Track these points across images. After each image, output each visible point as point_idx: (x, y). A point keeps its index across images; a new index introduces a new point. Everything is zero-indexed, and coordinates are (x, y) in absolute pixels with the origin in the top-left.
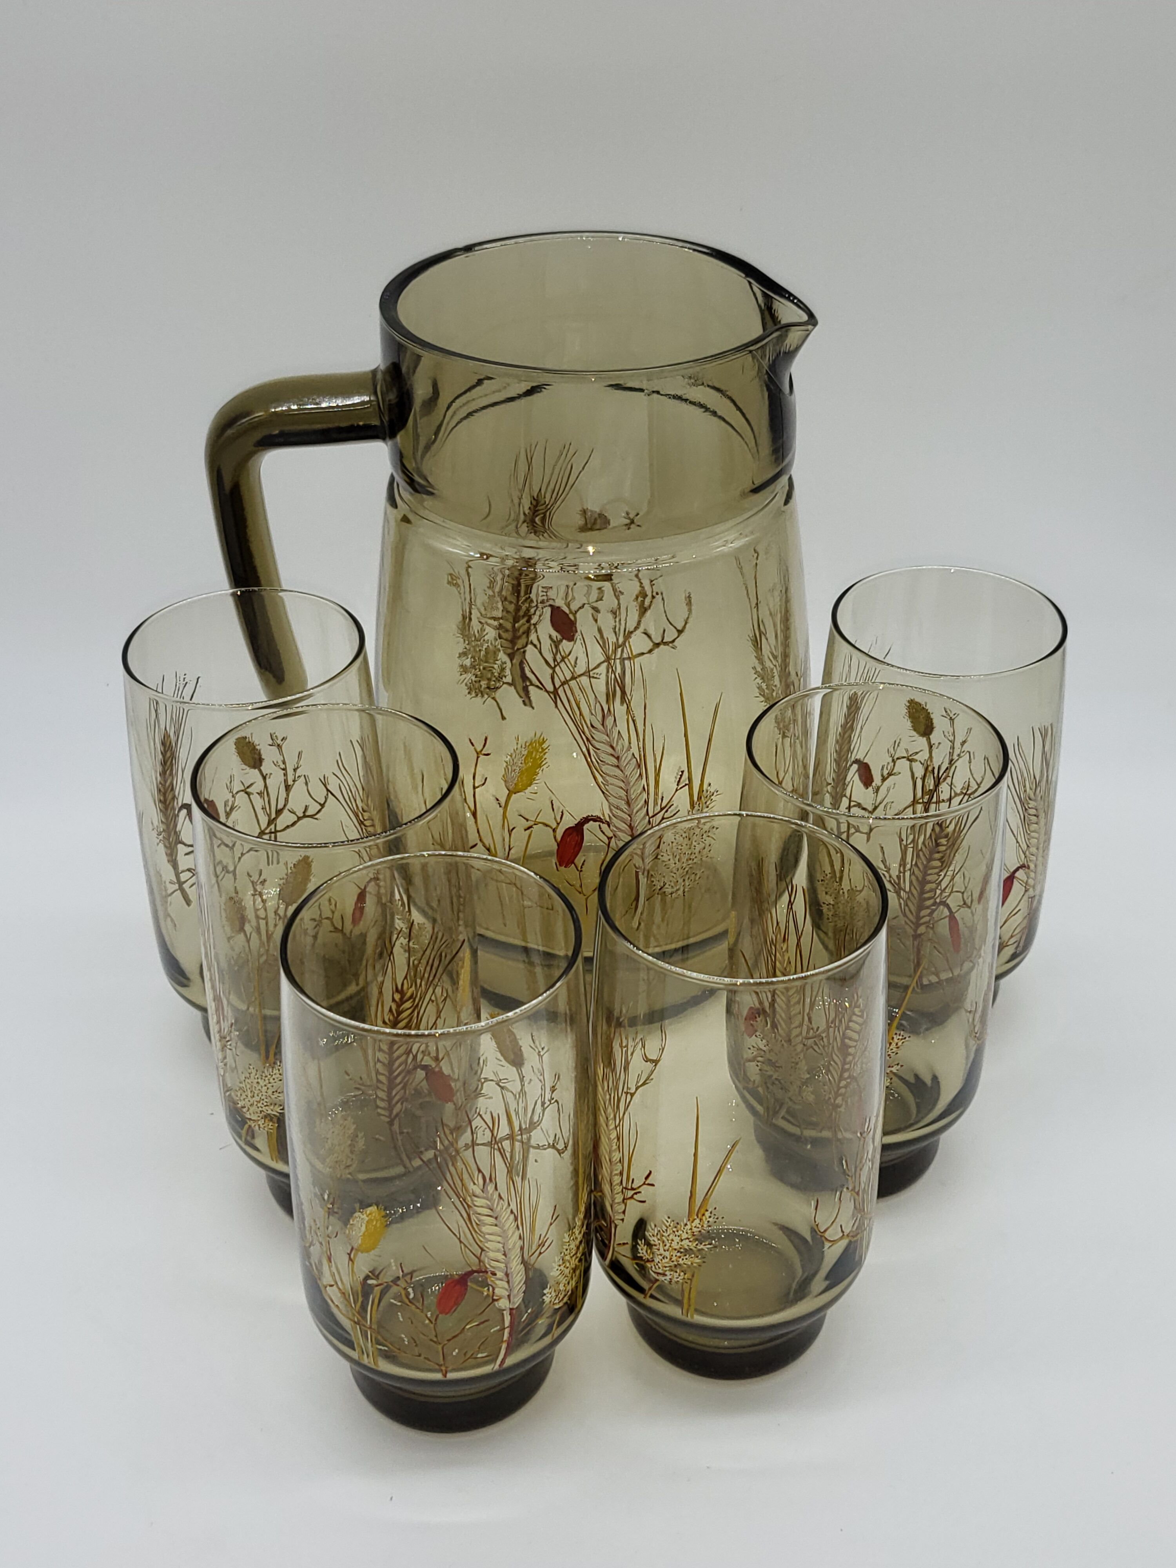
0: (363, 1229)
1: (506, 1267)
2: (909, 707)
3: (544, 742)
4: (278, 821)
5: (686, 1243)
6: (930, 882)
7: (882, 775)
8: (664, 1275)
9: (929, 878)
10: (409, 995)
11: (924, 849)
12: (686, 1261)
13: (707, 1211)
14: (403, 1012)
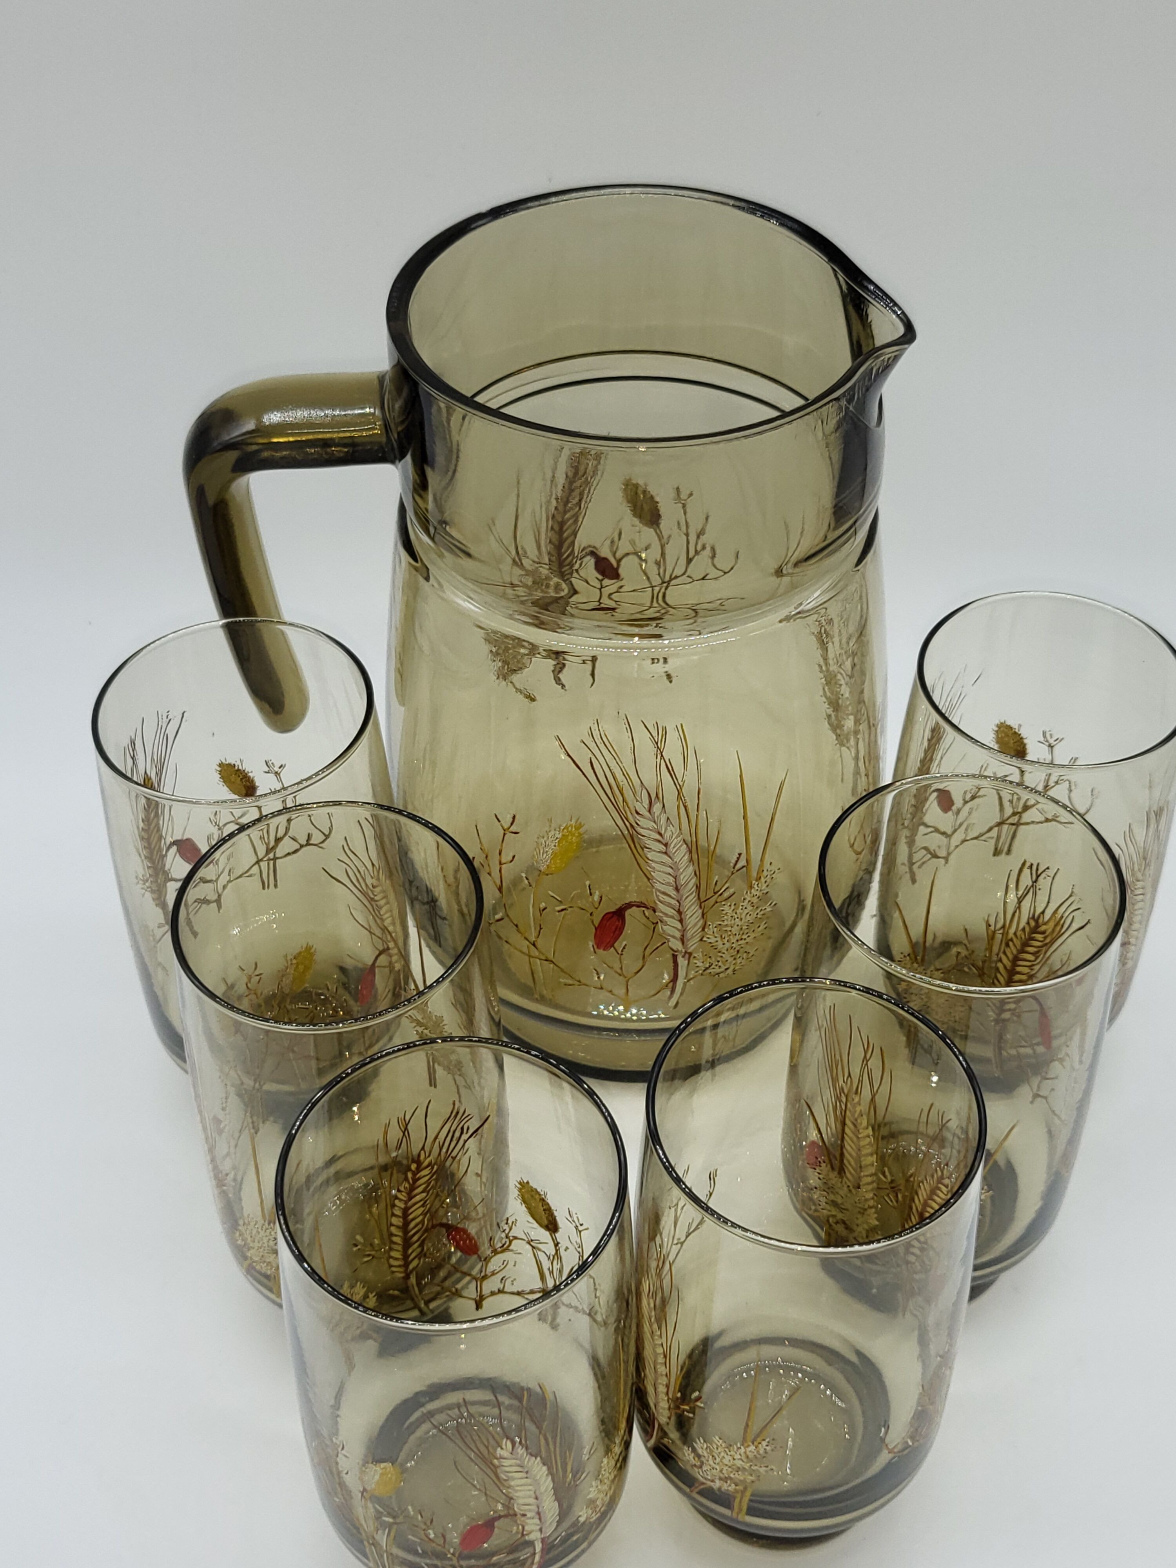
0: (377, 1477)
1: (538, 1507)
2: (997, 731)
3: (581, 826)
4: (278, 850)
5: (739, 1463)
6: (1019, 973)
7: (964, 800)
8: (713, 1481)
9: (1018, 969)
10: (426, 1163)
11: (1015, 939)
12: (740, 1476)
13: (764, 1440)
14: (419, 1179)
